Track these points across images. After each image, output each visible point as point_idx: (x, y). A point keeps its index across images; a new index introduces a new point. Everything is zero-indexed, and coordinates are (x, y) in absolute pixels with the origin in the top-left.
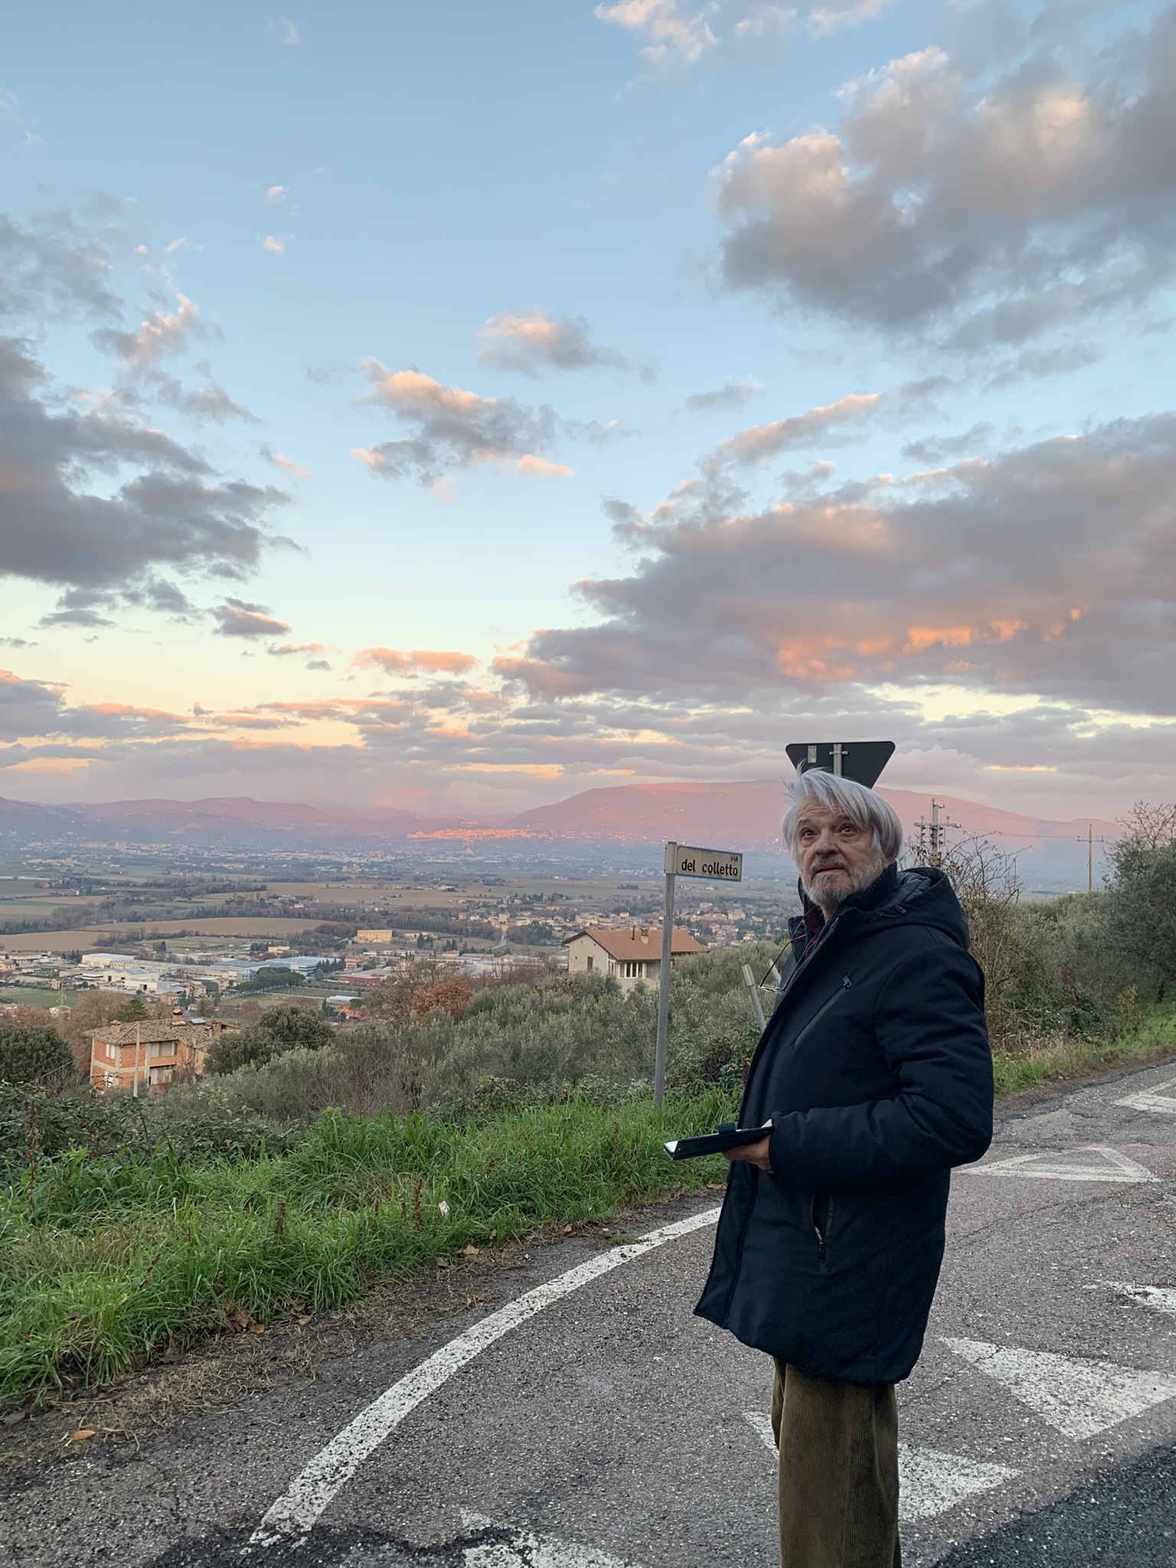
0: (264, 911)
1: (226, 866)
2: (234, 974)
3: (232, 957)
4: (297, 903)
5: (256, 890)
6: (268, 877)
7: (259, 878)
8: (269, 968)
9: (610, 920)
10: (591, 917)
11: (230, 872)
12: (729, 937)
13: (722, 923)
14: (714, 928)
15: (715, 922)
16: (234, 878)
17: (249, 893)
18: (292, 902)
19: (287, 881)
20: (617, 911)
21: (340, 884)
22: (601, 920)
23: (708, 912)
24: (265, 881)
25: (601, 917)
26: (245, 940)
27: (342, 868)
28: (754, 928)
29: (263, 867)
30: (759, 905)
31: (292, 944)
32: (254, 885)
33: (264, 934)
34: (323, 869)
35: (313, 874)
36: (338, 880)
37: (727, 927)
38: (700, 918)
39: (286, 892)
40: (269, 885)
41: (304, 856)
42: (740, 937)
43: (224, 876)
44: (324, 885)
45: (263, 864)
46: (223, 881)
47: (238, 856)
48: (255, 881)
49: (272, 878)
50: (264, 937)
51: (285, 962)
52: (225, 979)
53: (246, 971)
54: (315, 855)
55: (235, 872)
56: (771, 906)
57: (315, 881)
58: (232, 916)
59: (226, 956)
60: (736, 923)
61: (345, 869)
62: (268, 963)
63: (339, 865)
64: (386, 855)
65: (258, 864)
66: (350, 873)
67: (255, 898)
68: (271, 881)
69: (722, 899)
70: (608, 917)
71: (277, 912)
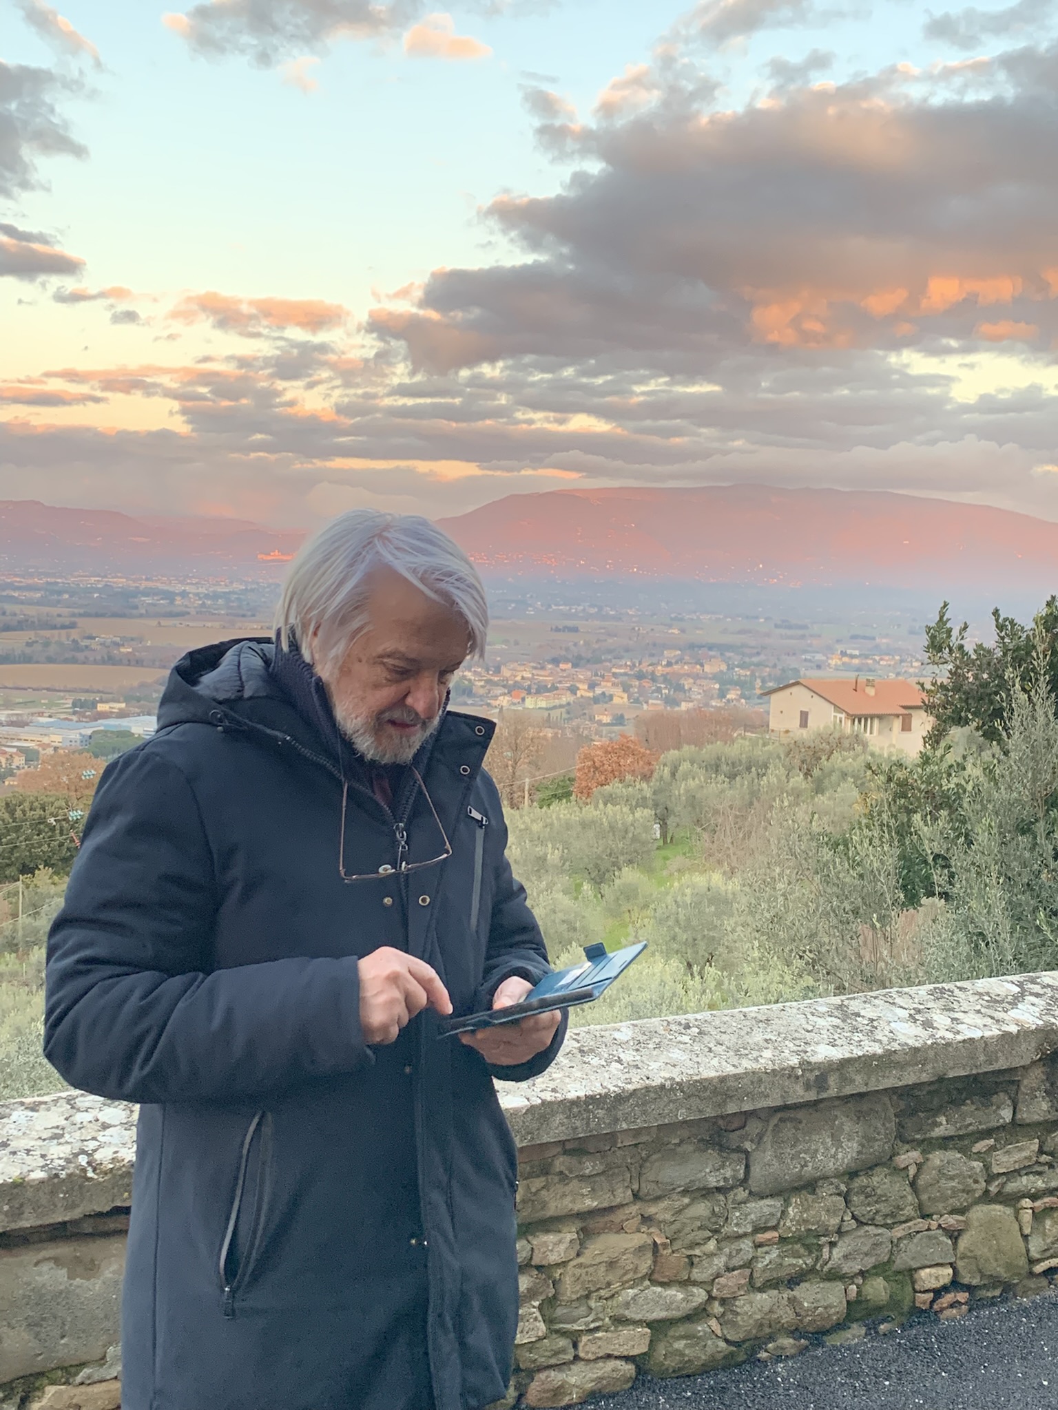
0: (80, 656)
1: (16, 594)
2: (59, 738)
3: (50, 717)
4: (123, 645)
5: (63, 627)
6: (76, 611)
7: (65, 611)
8: (106, 732)
9: (546, 673)
10: (522, 668)
11: (22, 603)
12: (708, 695)
13: (696, 677)
14: (687, 683)
15: (688, 675)
16: (32, 611)
17: (56, 632)
18: (117, 645)
19: (103, 615)
20: (556, 661)
21: (176, 621)
22: (534, 672)
23: (677, 663)
24: (74, 615)
25: (535, 668)
26: (62, 694)
27: (174, 600)
28: (740, 684)
29: (66, 596)
30: (743, 654)
31: (127, 700)
32: (59, 621)
33: (87, 687)
34: (149, 600)
35: (136, 607)
36: (171, 615)
37: (704, 682)
38: (668, 669)
39: (105, 633)
40: (80, 621)
41: (121, 582)
42: (722, 694)
43: (16, 608)
44: (154, 623)
45: (66, 592)
46: (15, 615)
47: (30, 581)
48: (59, 616)
49: (82, 611)
50: (87, 691)
51: (124, 723)
52: (48, 745)
53: (75, 735)
54: (134, 581)
55: (30, 603)
56: (758, 654)
57: (141, 616)
58: (37, 662)
59: (41, 714)
60: (715, 677)
61: (178, 601)
62: (101, 725)
63: (170, 596)
64: (231, 582)
65: (60, 593)
66: (186, 606)
67: (64, 639)
68: (81, 615)
69: (692, 646)
70: (543, 668)
71: (99, 657)
